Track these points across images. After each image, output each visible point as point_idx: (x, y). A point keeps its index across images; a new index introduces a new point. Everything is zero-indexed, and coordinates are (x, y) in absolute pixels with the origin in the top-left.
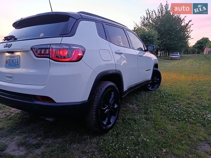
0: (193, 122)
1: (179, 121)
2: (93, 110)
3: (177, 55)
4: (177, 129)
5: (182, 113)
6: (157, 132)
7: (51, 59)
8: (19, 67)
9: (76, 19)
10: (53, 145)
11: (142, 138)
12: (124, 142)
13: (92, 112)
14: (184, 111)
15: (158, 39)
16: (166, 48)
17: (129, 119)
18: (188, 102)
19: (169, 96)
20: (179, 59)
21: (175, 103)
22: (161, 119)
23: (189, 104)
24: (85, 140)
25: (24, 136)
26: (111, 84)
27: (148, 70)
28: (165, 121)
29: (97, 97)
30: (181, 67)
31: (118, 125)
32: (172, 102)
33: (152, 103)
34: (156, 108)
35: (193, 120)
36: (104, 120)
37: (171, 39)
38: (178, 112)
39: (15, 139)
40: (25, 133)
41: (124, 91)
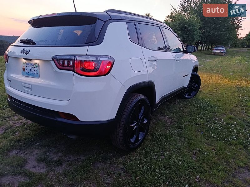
0: (234, 143)
1: (218, 140)
2: (120, 128)
3: (222, 49)
4: (214, 150)
5: (221, 130)
6: (191, 152)
7: (75, 72)
8: (38, 77)
9: (104, 21)
10: (76, 163)
11: (174, 161)
12: (154, 164)
13: (119, 131)
14: (224, 128)
15: (200, 29)
16: (209, 40)
17: (160, 135)
18: (230, 115)
19: (208, 107)
20: (224, 55)
21: (214, 117)
22: (196, 137)
23: (231, 118)
24: (110, 159)
25: (44, 150)
26: (141, 97)
27: (185, 76)
28: (201, 139)
29: (125, 113)
30: (225, 66)
31: (147, 142)
32: (211, 114)
33: (187, 116)
34: (191, 122)
35: (234, 139)
36: (132, 138)
37: (216, 29)
38: (217, 129)
39: (34, 153)
40: (45, 146)
41: (156, 103)
